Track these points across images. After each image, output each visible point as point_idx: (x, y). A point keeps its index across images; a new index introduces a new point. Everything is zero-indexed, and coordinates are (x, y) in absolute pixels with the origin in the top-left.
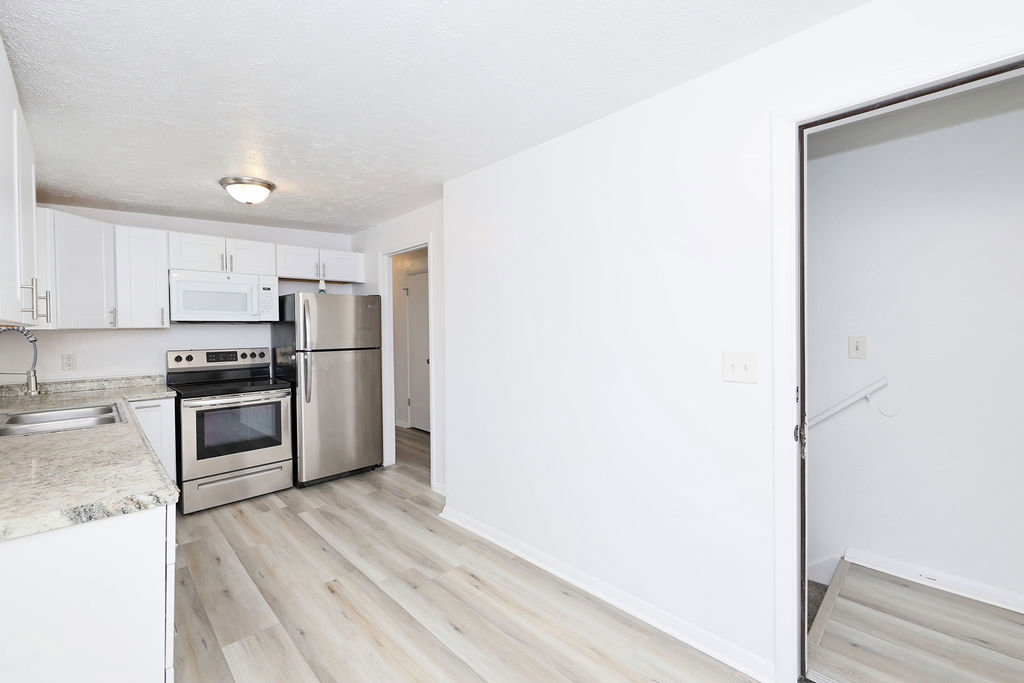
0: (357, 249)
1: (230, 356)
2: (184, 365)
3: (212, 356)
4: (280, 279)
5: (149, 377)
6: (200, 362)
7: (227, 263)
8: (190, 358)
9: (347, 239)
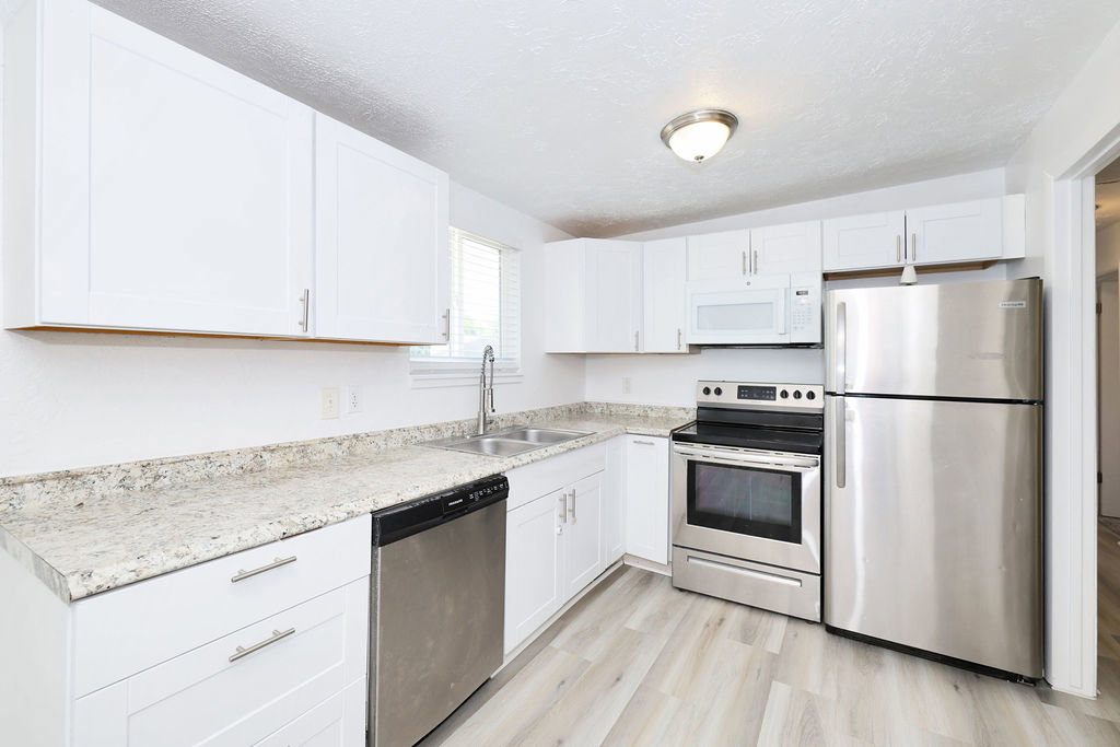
0: (1015, 188)
1: (767, 392)
2: (713, 399)
3: (745, 391)
4: (826, 277)
5: (684, 409)
6: (730, 398)
7: (751, 263)
8: (718, 392)
9: (997, 175)
